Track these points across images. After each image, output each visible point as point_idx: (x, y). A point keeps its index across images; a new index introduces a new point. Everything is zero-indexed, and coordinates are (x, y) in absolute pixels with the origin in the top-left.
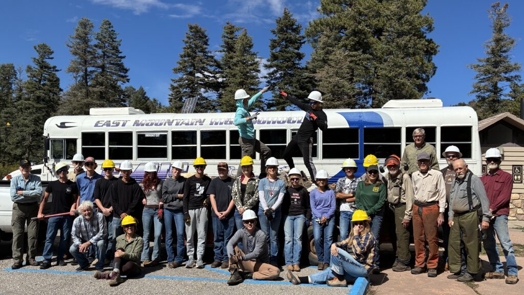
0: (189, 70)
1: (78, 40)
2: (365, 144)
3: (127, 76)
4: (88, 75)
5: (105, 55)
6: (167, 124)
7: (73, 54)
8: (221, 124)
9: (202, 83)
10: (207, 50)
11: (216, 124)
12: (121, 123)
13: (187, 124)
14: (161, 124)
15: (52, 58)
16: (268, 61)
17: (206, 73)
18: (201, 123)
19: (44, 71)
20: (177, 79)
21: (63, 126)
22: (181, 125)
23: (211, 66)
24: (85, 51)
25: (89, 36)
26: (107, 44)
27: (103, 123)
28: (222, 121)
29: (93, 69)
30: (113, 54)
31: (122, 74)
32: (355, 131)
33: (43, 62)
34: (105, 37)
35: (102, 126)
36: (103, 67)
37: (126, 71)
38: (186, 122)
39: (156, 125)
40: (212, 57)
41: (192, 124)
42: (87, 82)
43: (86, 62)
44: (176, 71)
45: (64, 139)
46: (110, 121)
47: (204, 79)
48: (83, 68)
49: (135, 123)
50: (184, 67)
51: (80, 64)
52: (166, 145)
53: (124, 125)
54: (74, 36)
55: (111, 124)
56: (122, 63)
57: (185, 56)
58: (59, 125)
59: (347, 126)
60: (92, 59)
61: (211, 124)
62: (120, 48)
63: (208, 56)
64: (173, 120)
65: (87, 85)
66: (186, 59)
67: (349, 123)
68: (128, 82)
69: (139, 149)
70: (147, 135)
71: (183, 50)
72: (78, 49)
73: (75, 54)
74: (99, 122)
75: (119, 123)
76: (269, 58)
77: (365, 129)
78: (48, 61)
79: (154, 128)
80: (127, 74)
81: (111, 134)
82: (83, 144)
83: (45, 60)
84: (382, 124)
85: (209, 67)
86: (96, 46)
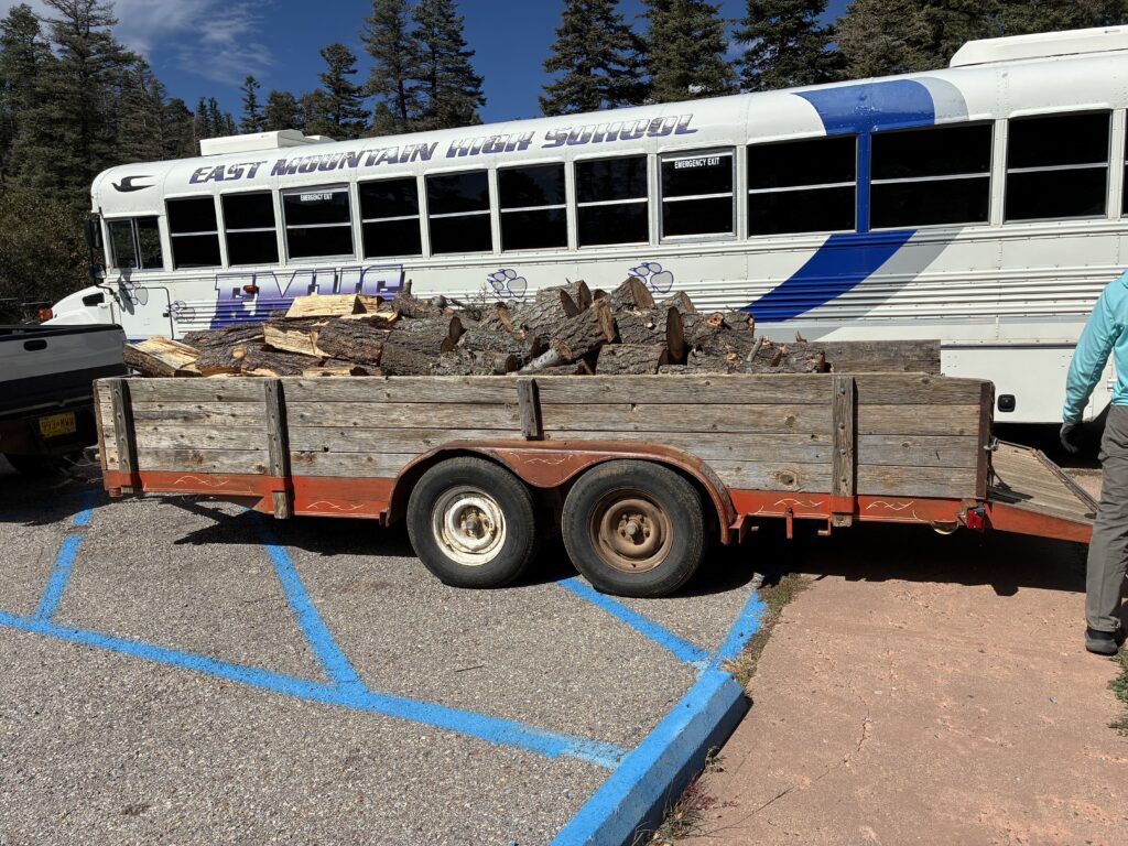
0: (577, 62)
1: (382, 26)
2: (873, 182)
3: (481, 93)
4: (406, 97)
5: (434, 52)
6: (346, 164)
7: (374, 55)
8: (475, 151)
9: (605, 88)
10: (613, 14)
11: (463, 153)
12: (247, 169)
13: (392, 160)
14: (333, 166)
15: (354, 72)
16: (744, 23)
17: (612, 66)
18: (426, 155)
19: (343, 98)
20: (554, 84)
21: (126, 186)
22: (378, 163)
23: (622, 48)
24: (397, 48)
25: (401, 15)
26: (436, 30)
27: (209, 171)
28: (477, 146)
29: (415, 83)
30: (449, 48)
31: (468, 89)
32: (848, 142)
33: (338, 80)
34: (431, 15)
35: (206, 180)
36: (432, 78)
37: (479, 81)
38: (391, 154)
39: (322, 168)
40: (625, 29)
41: (404, 159)
42: (404, 112)
43: (399, 69)
44: (552, 65)
45: (134, 218)
46: (223, 167)
47: (607, 80)
48: (396, 83)
49: (275, 168)
50: (565, 56)
51: (389, 75)
52: (348, 220)
53: (251, 174)
54: (373, 16)
55: (226, 175)
56: (469, 67)
57: (567, 32)
58: (119, 184)
59: (822, 132)
60: (410, 64)
61: (451, 153)
62: (463, 36)
63: (617, 29)
64: (362, 153)
65: (405, 117)
66: (569, 38)
67: (828, 124)
68: (483, 104)
69: (290, 235)
70: (305, 198)
71: (563, 18)
72: (380, 43)
73: (377, 54)
74: (199, 171)
75: (242, 170)
76: (746, 15)
77: (876, 136)
78: (347, 77)
79: (318, 177)
80: (480, 89)
81: (228, 199)
82: (173, 228)
83: (343, 76)
84: (932, 115)
85: (616, 51)
86: (416, 35)
